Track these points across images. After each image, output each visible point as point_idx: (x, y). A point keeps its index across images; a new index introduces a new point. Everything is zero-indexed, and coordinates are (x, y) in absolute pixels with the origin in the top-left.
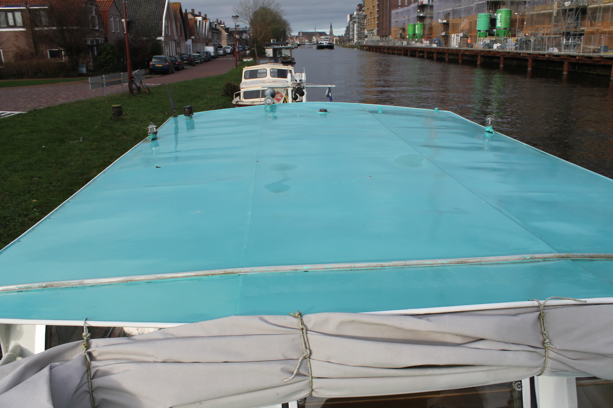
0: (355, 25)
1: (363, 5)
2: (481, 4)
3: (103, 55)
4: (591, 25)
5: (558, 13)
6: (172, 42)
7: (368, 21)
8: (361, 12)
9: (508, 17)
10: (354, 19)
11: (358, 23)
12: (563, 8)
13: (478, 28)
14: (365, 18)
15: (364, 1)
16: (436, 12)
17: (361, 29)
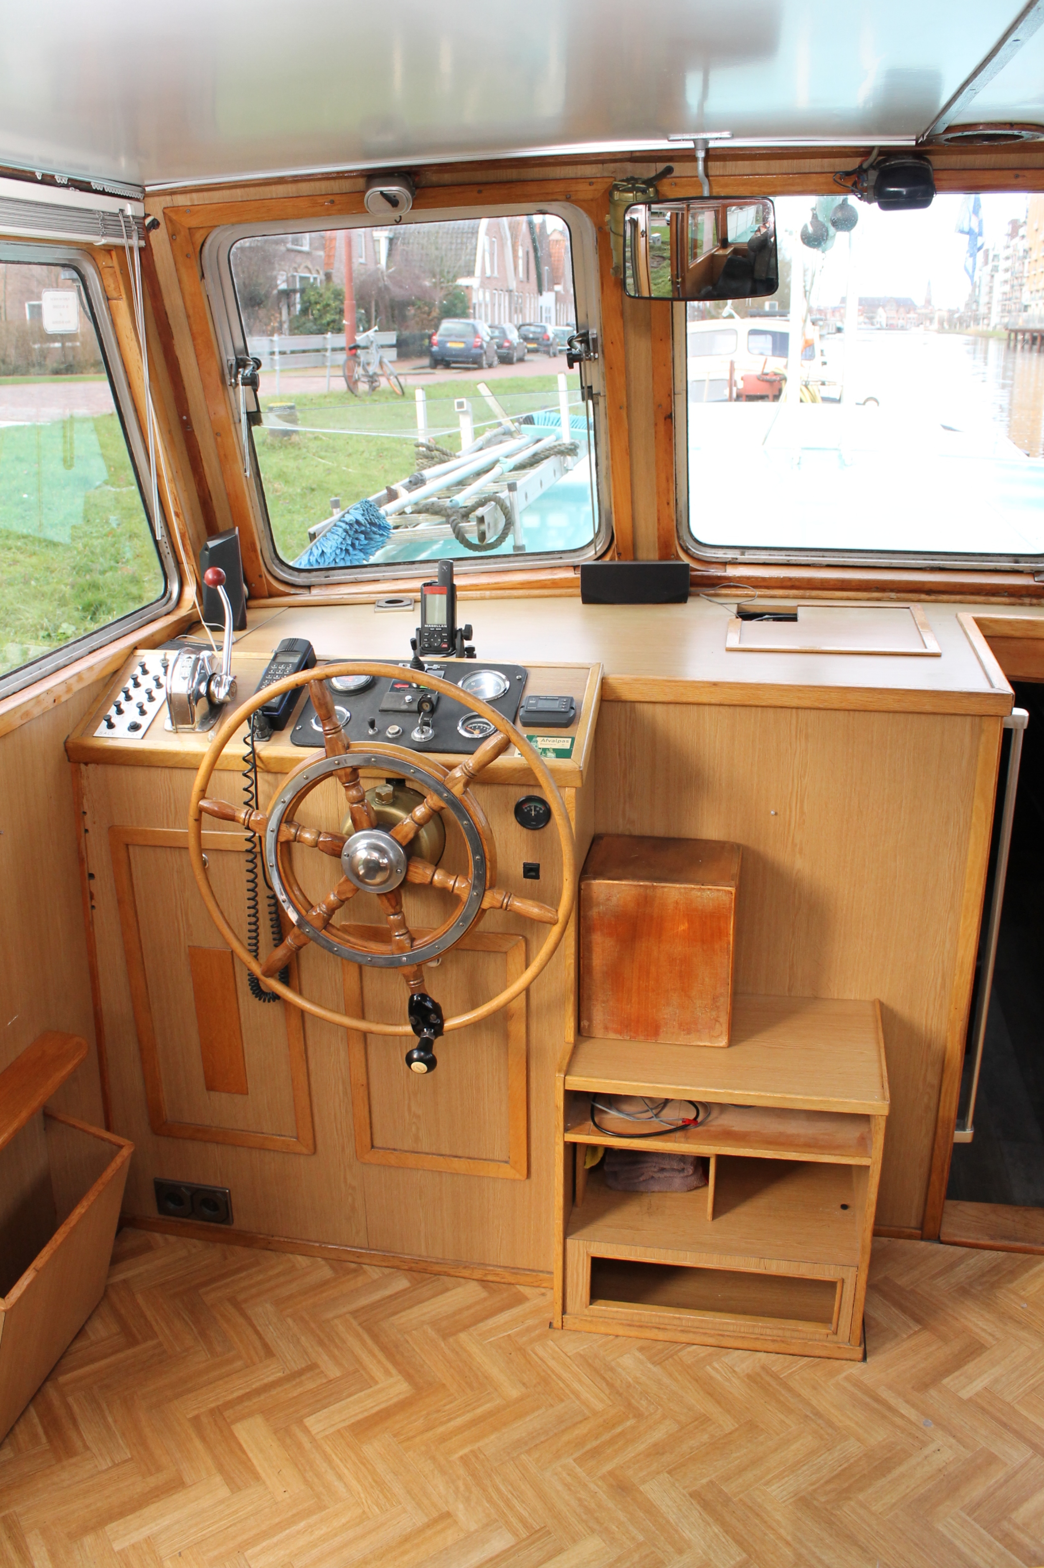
0: (997, 276)
3: (313, 315)
6: (500, 295)
7: (1033, 265)
8: (1017, 239)
11: (1006, 271)
14: (1025, 258)
17: (1012, 286)
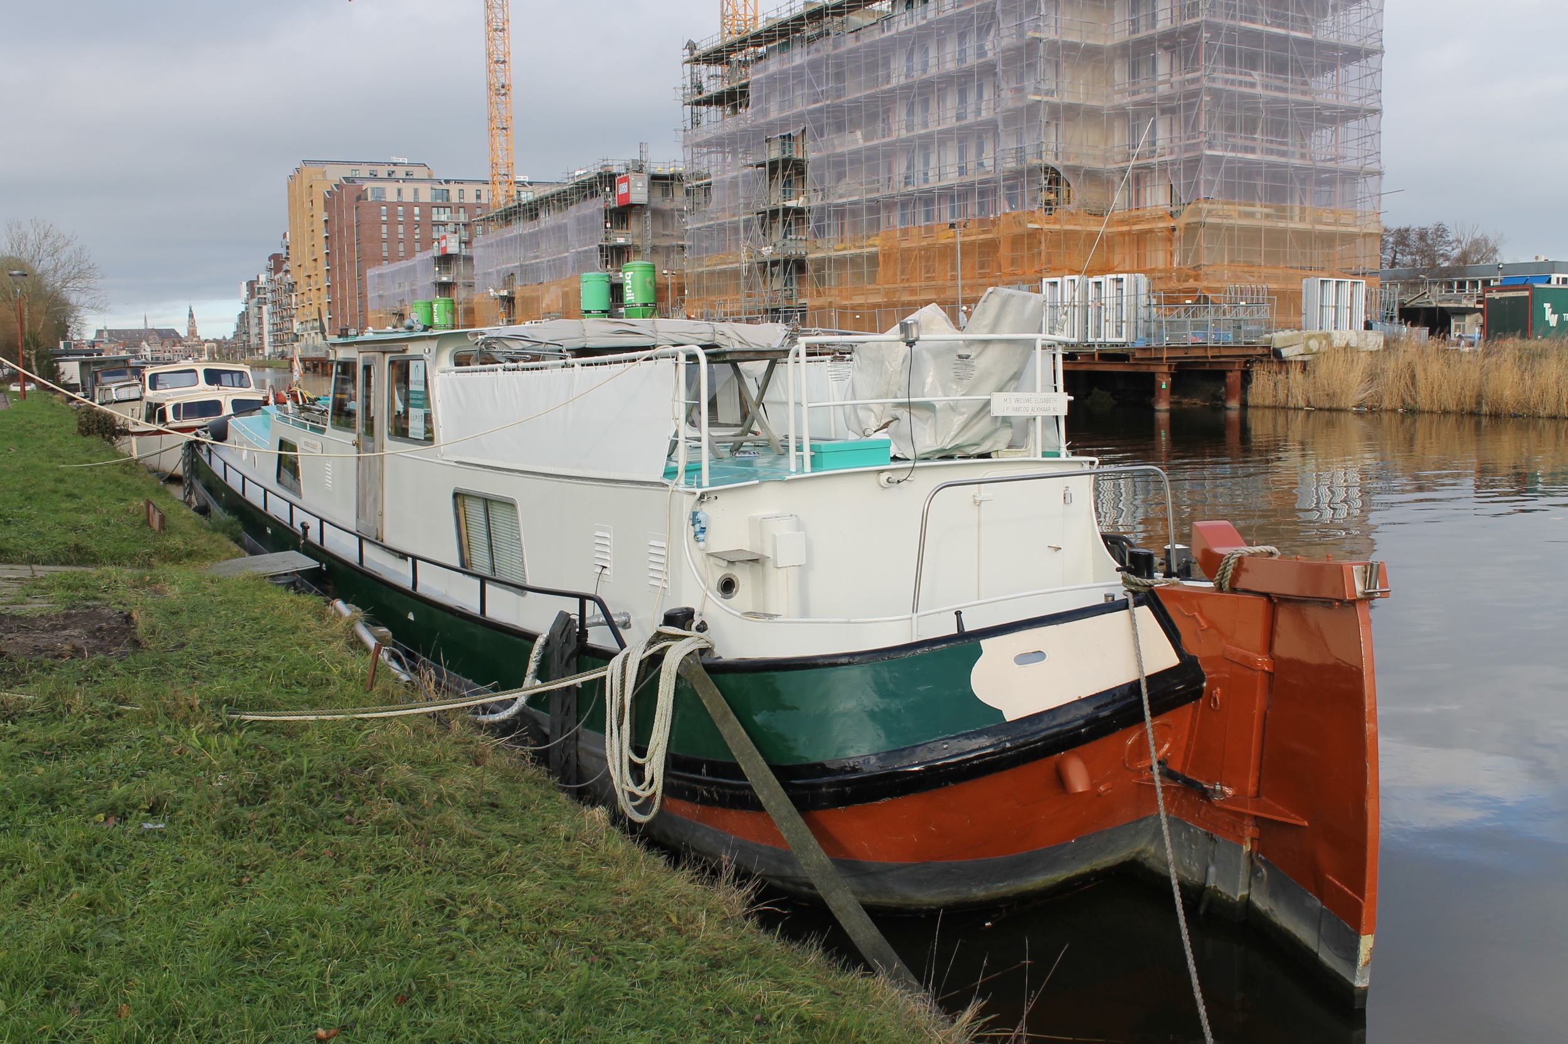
0: (265, 308)
1: (284, 256)
2: (585, 252)
4: (819, 294)
5: (750, 270)
7: (300, 297)
8: (281, 274)
9: (648, 280)
10: (262, 292)
11: (274, 302)
12: (760, 259)
13: (584, 307)
14: (292, 291)
15: (288, 248)
16: (480, 272)
17: (282, 318)
